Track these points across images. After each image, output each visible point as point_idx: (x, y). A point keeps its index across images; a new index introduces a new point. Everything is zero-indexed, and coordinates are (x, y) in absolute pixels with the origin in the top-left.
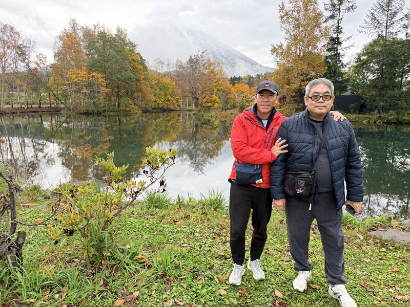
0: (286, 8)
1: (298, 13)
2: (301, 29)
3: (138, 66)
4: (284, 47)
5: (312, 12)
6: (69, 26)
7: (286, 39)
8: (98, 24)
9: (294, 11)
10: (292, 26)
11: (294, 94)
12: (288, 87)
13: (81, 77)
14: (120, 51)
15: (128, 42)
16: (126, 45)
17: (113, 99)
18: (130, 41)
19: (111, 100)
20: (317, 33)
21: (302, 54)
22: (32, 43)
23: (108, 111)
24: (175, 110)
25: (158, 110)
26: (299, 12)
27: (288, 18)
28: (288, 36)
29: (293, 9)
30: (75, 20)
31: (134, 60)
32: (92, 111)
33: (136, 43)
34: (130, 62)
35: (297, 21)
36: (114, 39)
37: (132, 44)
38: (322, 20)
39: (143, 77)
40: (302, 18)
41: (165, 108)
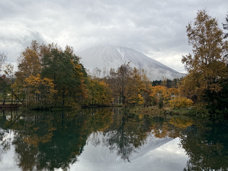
0: (192, 28)
1: (202, 32)
2: (205, 43)
3: (79, 73)
4: (193, 57)
5: (213, 31)
6: (31, 45)
7: (194, 51)
8: (52, 44)
9: (199, 30)
10: (198, 41)
11: (204, 94)
12: (198, 88)
13: (36, 81)
14: (67, 63)
15: (74, 56)
16: (72, 58)
17: (59, 98)
18: (76, 55)
19: (57, 99)
20: (219, 46)
21: (208, 63)
22: (4, 58)
23: (54, 107)
24: (108, 106)
25: (94, 106)
26: (203, 30)
27: (194, 36)
28: (195, 49)
29: (198, 29)
30: (36, 41)
31: (77, 69)
32: (42, 107)
33: (79, 57)
34: (74, 70)
35: (202, 38)
36: (63, 54)
37: (76, 57)
38: (222, 36)
39: (83, 81)
40: (205, 35)
41: (101, 104)
